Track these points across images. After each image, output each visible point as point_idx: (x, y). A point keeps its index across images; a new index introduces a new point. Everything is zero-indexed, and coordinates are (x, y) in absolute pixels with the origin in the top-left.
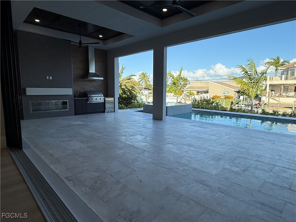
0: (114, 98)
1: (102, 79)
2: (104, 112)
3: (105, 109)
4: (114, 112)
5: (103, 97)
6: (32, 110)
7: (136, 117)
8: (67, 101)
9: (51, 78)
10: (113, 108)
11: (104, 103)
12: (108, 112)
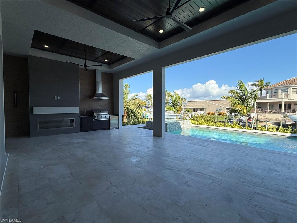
0: (119, 116)
1: (108, 98)
2: (109, 129)
3: (110, 126)
4: (119, 128)
5: (109, 115)
6: (39, 128)
7: (137, 133)
8: (73, 119)
9: (59, 98)
10: (117, 125)
11: (109, 120)
12: (113, 129)
